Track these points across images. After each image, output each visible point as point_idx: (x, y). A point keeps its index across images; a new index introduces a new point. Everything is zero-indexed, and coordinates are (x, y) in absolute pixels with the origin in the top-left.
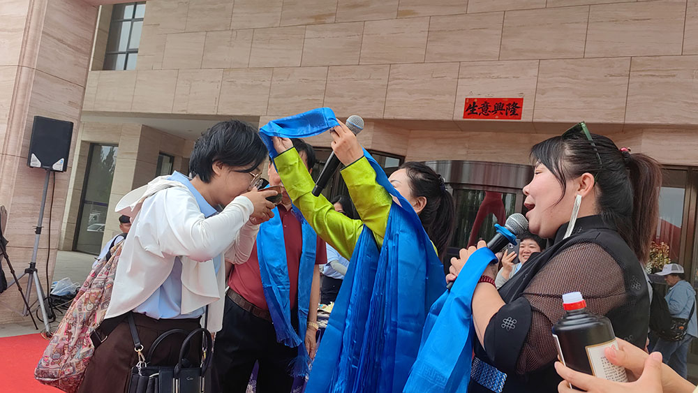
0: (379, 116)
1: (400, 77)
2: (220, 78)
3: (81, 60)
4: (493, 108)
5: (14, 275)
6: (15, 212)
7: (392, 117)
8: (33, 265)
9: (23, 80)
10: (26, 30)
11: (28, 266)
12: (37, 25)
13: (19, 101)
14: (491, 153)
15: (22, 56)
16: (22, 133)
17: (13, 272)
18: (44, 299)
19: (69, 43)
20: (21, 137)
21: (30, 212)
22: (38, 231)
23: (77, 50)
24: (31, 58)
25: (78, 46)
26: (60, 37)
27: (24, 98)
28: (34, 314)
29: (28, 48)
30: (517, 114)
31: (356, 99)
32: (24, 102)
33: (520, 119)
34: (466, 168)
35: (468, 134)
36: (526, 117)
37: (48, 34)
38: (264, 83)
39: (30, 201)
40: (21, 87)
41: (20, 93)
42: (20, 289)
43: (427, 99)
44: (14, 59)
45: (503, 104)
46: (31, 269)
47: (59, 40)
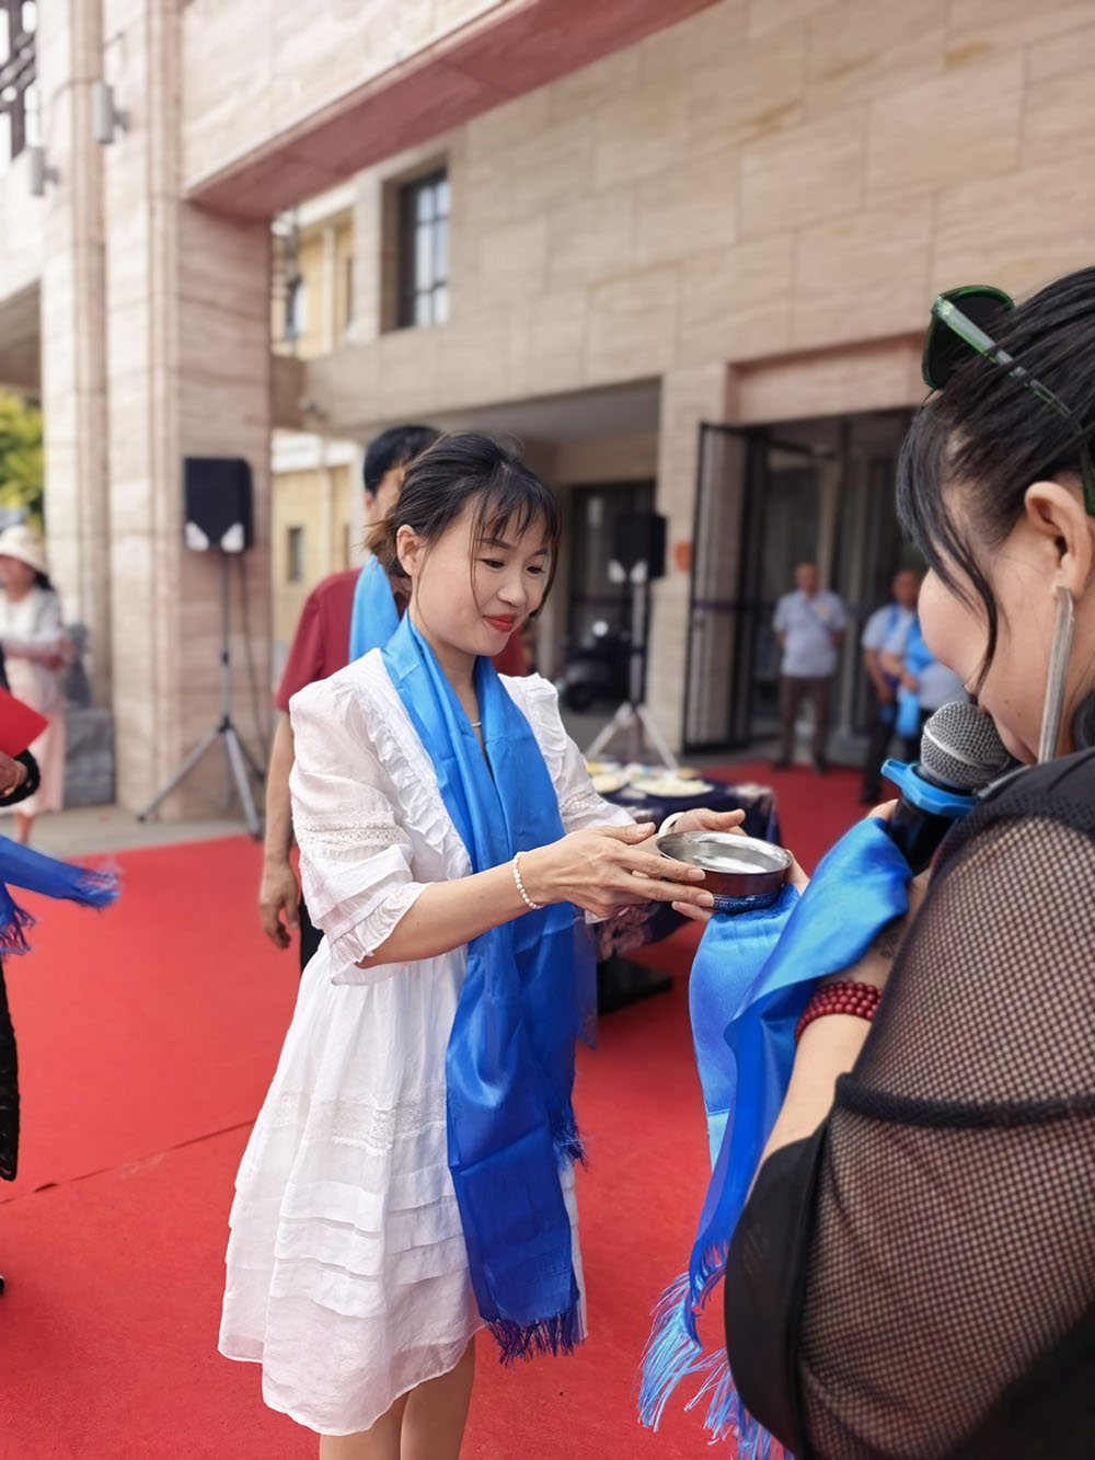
1: (961, 217)
2: (581, 308)
3: (252, 335)
6: (187, 630)
8: (227, 718)
9: (159, 391)
12: (166, 284)
13: (160, 432)
15: (152, 349)
19: (225, 304)
20: (172, 498)
22: (225, 658)
23: (243, 315)
24: (165, 350)
25: (245, 309)
26: (208, 298)
27: (167, 425)
29: (159, 332)
32: (167, 432)
37: (186, 298)
40: (159, 406)
44: (141, 357)
46: (226, 726)
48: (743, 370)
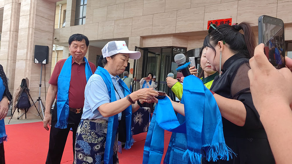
0: (174, 32)
1: (181, 15)
2: (113, 24)
3: (51, 23)
5: (33, 102)
6: (32, 80)
7: (179, 32)
8: (39, 98)
9: (31, 32)
10: (30, 14)
11: (38, 98)
12: (34, 12)
13: (30, 40)
15: (29, 24)
16: (32, 51)
17: (32, 100)
19: (46, 17)
20: (32, 53)
21: (38, 79)
22: (40, 86)
23: (49, 20)
24: (33, 24)
25: (49, 18)
26: (42, 16)
27: (32, 39)
29: (31, 21)
31: (165, 26)
32: (31, 41)
37: (38, 15)
38: (129, 24)
39: (37, 76)
40: (30, 35)
41: (30, 37)
42: (35, 106)
43: (193, 23)
44: (27, 25)
45: (224, 22)
46: (39, 99)
47: (42, 17)
48: (143, 38)
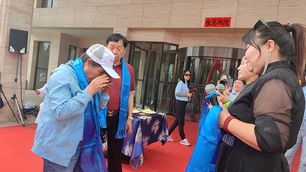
0: (167, 27)
1: (176, 9)
4: (218, 22)
5: (7, 100)
6: (5, 72)
7: (173, 27)
8: (15, 96)
9: (3, 11)
11: (13, 96)
14: (217, 43)
15: (2, 1)
16: (5, 36)
18: (21, 111)
20: (5, 39)
21: (12, 72)
22: (16, 80)
24: (6, 1)
28: (17, 117)
30: (228, 25)
31: (157, 19)
32: (5, 22)
33: (230, 27)
34: (206, 49)
35: (207, 34)
36: (232, 26)
38: (115, 13)
39: (12, 67)
40: (3, 15)
41: (3, 18)
42: (10, 106)
43: (189, 19)
45: (222, 20)
48: (131, 30)
